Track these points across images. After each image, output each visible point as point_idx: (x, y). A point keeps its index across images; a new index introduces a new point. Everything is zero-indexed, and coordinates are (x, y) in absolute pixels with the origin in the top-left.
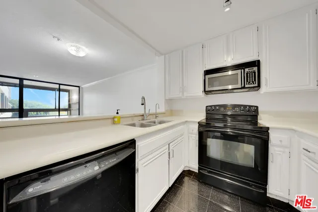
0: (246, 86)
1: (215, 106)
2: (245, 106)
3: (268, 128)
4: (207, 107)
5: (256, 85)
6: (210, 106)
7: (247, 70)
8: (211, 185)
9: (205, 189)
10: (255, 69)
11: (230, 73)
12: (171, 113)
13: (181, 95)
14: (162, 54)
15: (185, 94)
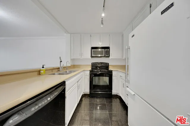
0: (106, 56)
1: (95, 63)
2: (105, 63)
3: (112, 71)
4: (92, 63)
5: (109, 56)
6: (93, 63)
7: (106, 50)
8: (95, 97)
9: (92, 99)
10: (108, 50)
11: (100, 50)
12: (74, 66)
13: (80, 57)
14: (69, 33)
15: (83, 57)
